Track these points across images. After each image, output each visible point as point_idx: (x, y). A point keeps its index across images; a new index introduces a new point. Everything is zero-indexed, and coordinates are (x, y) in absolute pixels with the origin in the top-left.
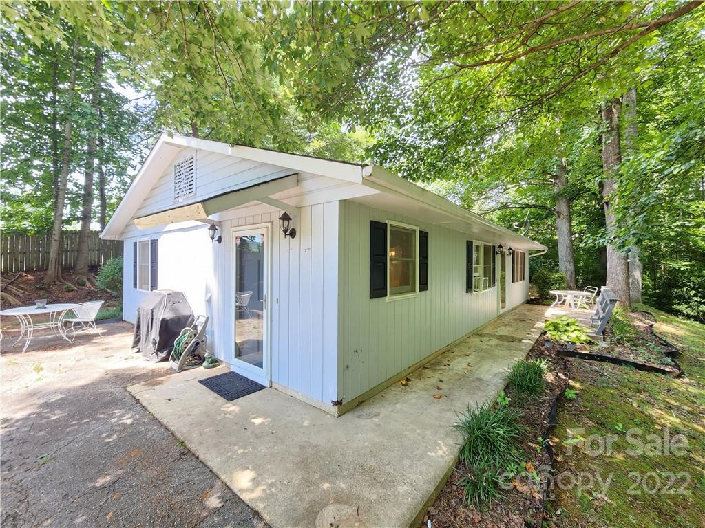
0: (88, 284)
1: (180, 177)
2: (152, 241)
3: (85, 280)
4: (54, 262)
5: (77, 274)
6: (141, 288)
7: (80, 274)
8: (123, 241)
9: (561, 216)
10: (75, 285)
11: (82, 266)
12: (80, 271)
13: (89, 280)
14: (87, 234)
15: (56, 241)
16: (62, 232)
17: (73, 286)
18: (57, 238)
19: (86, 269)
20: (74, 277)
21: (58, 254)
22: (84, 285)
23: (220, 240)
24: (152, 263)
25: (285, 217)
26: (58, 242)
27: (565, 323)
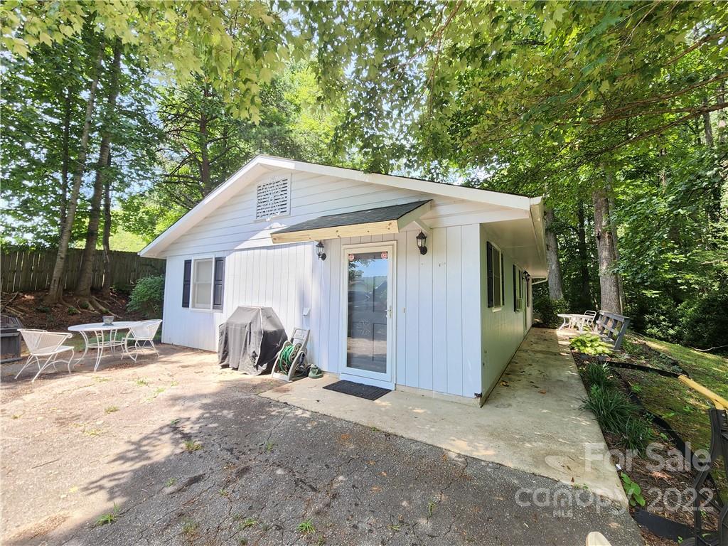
0: (91, 307)
1: (267, 196)
2: (216, 258)
3: (88, 302)
4: (57, 282)
5: (79, 296)
6: (194, 307)
7: (82, 296)
8: (166, 260)
9: (550, 249)
10: (77, 308)
11: (85, 287)
12: (82, 293)
13: (91, 302)
14: (92, 253)
15: (62, 258)
16: (69, 250)
17: (75, 309)
18: (63, 256)
19: (88, 291)
20: (75, 299)
21: (62, 273)
22: (86, 308)
23: (324, 257)
24: (215, 280)
25: (422, 236)
26: (63, 260)
27: (590, 339)
